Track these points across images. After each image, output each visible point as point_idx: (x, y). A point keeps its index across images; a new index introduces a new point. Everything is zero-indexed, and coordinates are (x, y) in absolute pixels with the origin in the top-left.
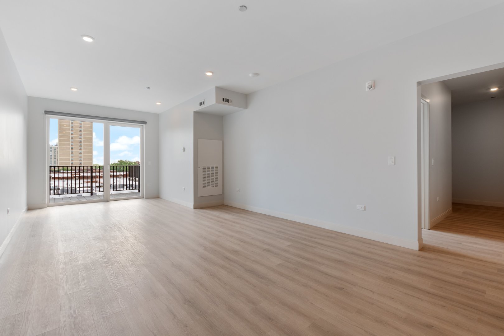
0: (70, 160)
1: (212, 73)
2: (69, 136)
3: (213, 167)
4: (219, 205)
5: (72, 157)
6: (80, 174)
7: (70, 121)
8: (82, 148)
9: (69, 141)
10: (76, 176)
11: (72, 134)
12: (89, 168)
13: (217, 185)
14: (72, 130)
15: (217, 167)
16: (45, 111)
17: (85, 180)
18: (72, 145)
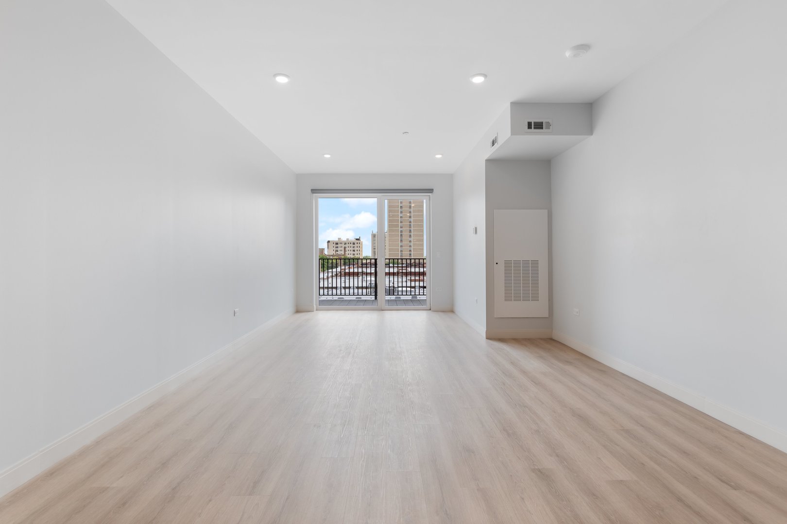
0: (399, 250)
1: (485, 76)
2: (398, 220)
3: (526, 262)
4: (541, 339)
5: (401, 246)
6: (408, 269)
7: (400, 201)
8: (412, 234)
9: (397, 226)
10: (403, 271)
11: (401, 217)
12: (373, 261)
13: (535, 298)
14: (401, 212)
15: (535, 263)
16: (312, 190)
17: (409, 278)
18: (401, 232)
